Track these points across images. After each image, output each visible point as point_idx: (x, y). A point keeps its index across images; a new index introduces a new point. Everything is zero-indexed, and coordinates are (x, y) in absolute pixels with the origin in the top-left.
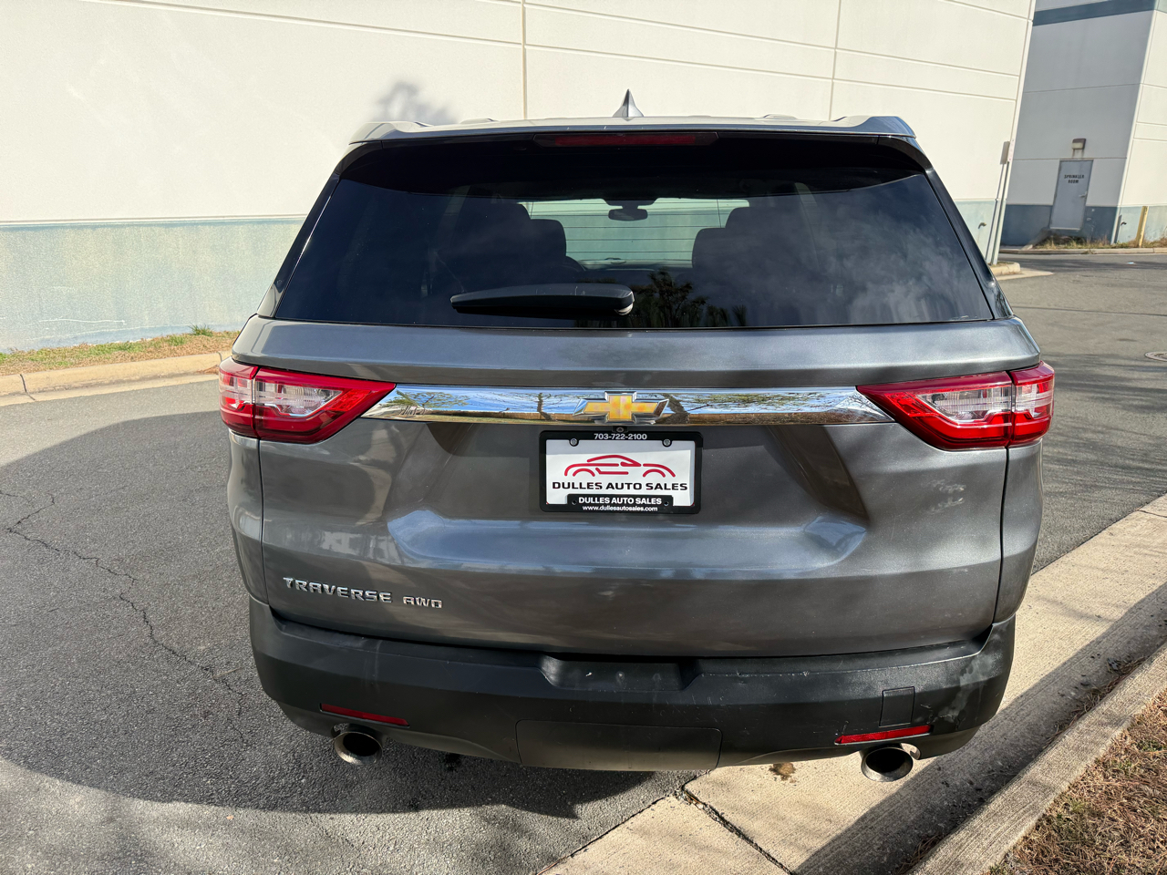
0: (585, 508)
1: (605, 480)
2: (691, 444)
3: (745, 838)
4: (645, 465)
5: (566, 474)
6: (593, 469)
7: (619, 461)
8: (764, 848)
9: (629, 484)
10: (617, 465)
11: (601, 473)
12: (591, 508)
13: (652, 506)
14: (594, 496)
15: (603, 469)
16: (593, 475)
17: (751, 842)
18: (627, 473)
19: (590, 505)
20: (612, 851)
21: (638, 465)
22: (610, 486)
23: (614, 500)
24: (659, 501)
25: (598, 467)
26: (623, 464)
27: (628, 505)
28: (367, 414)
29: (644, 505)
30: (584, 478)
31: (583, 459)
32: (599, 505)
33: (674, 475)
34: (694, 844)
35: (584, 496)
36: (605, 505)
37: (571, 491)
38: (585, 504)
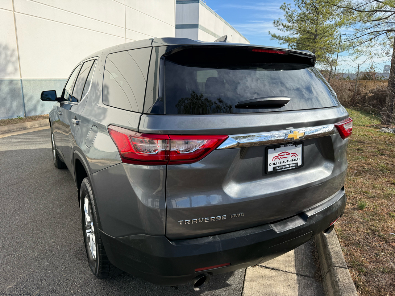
0: (278, 171)
1: (282, 160)
2: (301, 145)
3: (277, 270)
4: (291, 154)
5: (273, 160)
6: (279, 157)
7: (285, 153)
8: (284, 270)
9: (288, 161)
10: (285, 155)
11: (281, 158)
12: (279, 170)
13: (293, 166)
14: (280, 166)
15: (282, 157)
16: (279, 159)
17: (279, 270)
18: (287, 157)
19: (279, 169)
20: (251, 290)
21: (289, 154)
22: (283, 162)
23: (285, 167)
24: (295, 165)
25: (281, 156)
26: (287, 154)
27: (288, 167)
28: (218, 148)
29: (292, 167)
30: (277, 160)
31: (277, 154)
32: (281, 169)
33: (297, 156)
34: (268, 277)
35: (278, 167)
36: (283, 169)
37: (274, 166)
38: (278, 169)
